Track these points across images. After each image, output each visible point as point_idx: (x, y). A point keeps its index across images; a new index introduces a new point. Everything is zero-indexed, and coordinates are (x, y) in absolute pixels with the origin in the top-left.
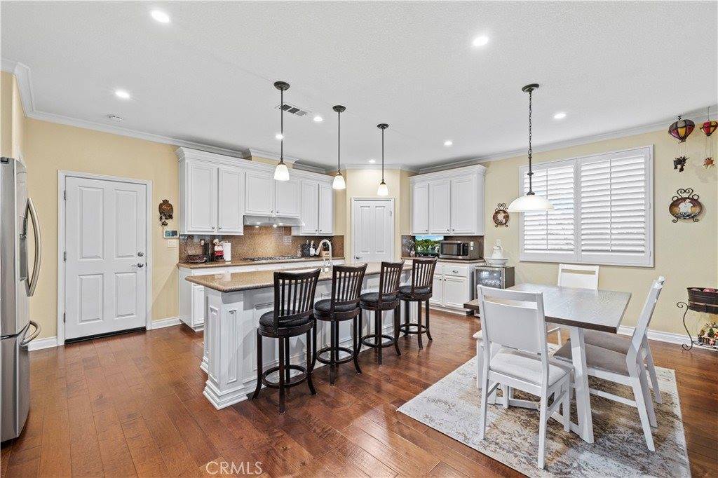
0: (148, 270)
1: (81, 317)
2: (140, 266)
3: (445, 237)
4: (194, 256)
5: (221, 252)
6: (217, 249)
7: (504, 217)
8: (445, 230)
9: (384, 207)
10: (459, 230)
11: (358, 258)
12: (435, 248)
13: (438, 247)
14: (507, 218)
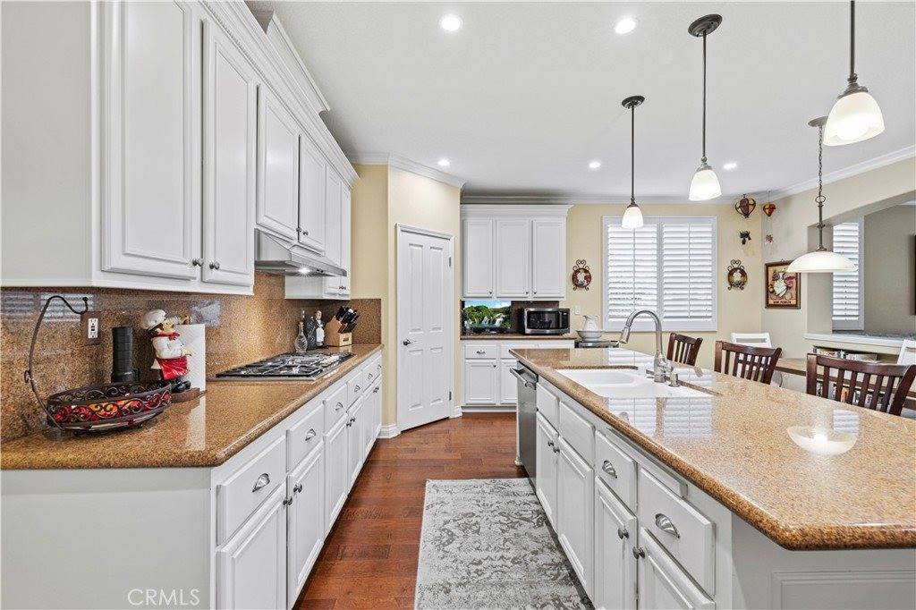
3: (512, 302)
7: (585, 278)
8: (521, 292)
9: (441, 249)
10: (543, 293)
11: (406, 344)
12: (494, 321)
13: (501, 319)
14: (588, 278)
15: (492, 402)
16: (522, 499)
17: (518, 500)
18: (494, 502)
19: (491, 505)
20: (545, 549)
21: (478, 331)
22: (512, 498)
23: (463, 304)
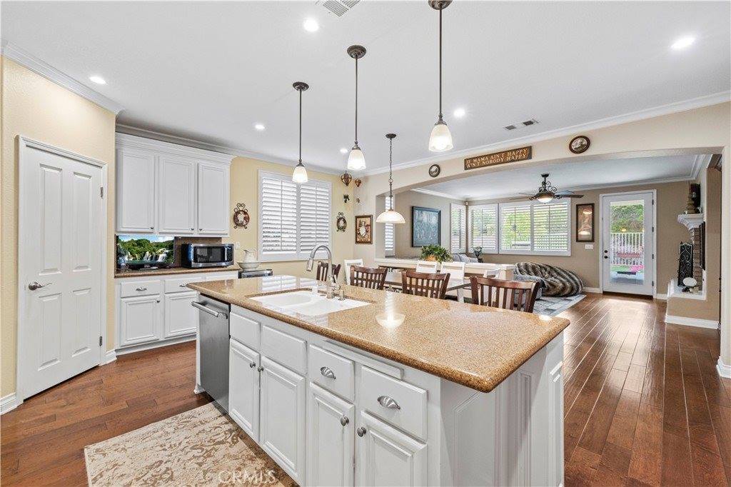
7: (244, 218)
8: (185, 229)
9: (90, 177)
10: (209, 230)
11: (33, 288)
12: (157, 257)
13: (165, 255)
14: (247, 219)
15: (154, 338)
16: (211, 424)
17: (207, 427)
18: (182, 438)
19: (180, 444)
20: (246, 463)
21: (136, 267)
22: (201, 428)
23: (117, 239)
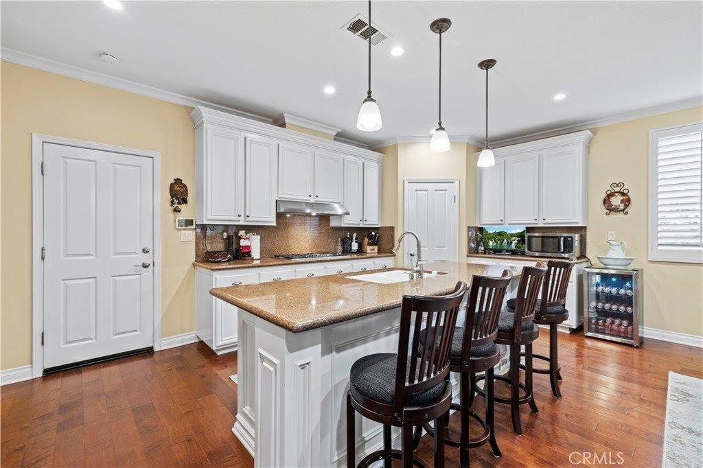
0: (155, 271)
1: (66, 335)
2: (146, 266)
3: (527, 228)
4: (215, 253)
5: (248, 247)
6: (243, 243)
7: (622, 201)
8: (530, 219)
9: (446, 190)
10: (553, 220)
12: (511, 244)
13: (516, 242)
14: (626, 202)
